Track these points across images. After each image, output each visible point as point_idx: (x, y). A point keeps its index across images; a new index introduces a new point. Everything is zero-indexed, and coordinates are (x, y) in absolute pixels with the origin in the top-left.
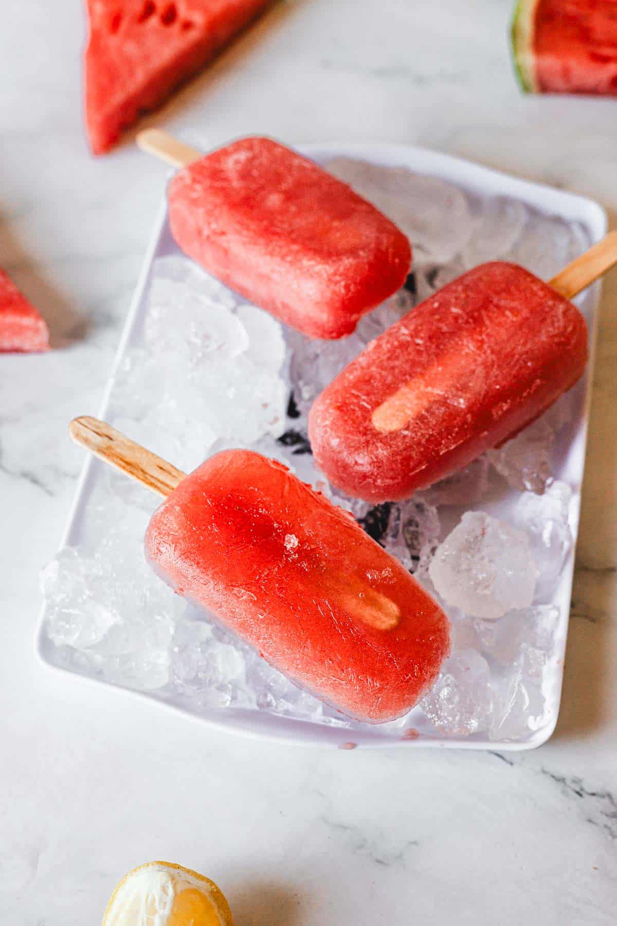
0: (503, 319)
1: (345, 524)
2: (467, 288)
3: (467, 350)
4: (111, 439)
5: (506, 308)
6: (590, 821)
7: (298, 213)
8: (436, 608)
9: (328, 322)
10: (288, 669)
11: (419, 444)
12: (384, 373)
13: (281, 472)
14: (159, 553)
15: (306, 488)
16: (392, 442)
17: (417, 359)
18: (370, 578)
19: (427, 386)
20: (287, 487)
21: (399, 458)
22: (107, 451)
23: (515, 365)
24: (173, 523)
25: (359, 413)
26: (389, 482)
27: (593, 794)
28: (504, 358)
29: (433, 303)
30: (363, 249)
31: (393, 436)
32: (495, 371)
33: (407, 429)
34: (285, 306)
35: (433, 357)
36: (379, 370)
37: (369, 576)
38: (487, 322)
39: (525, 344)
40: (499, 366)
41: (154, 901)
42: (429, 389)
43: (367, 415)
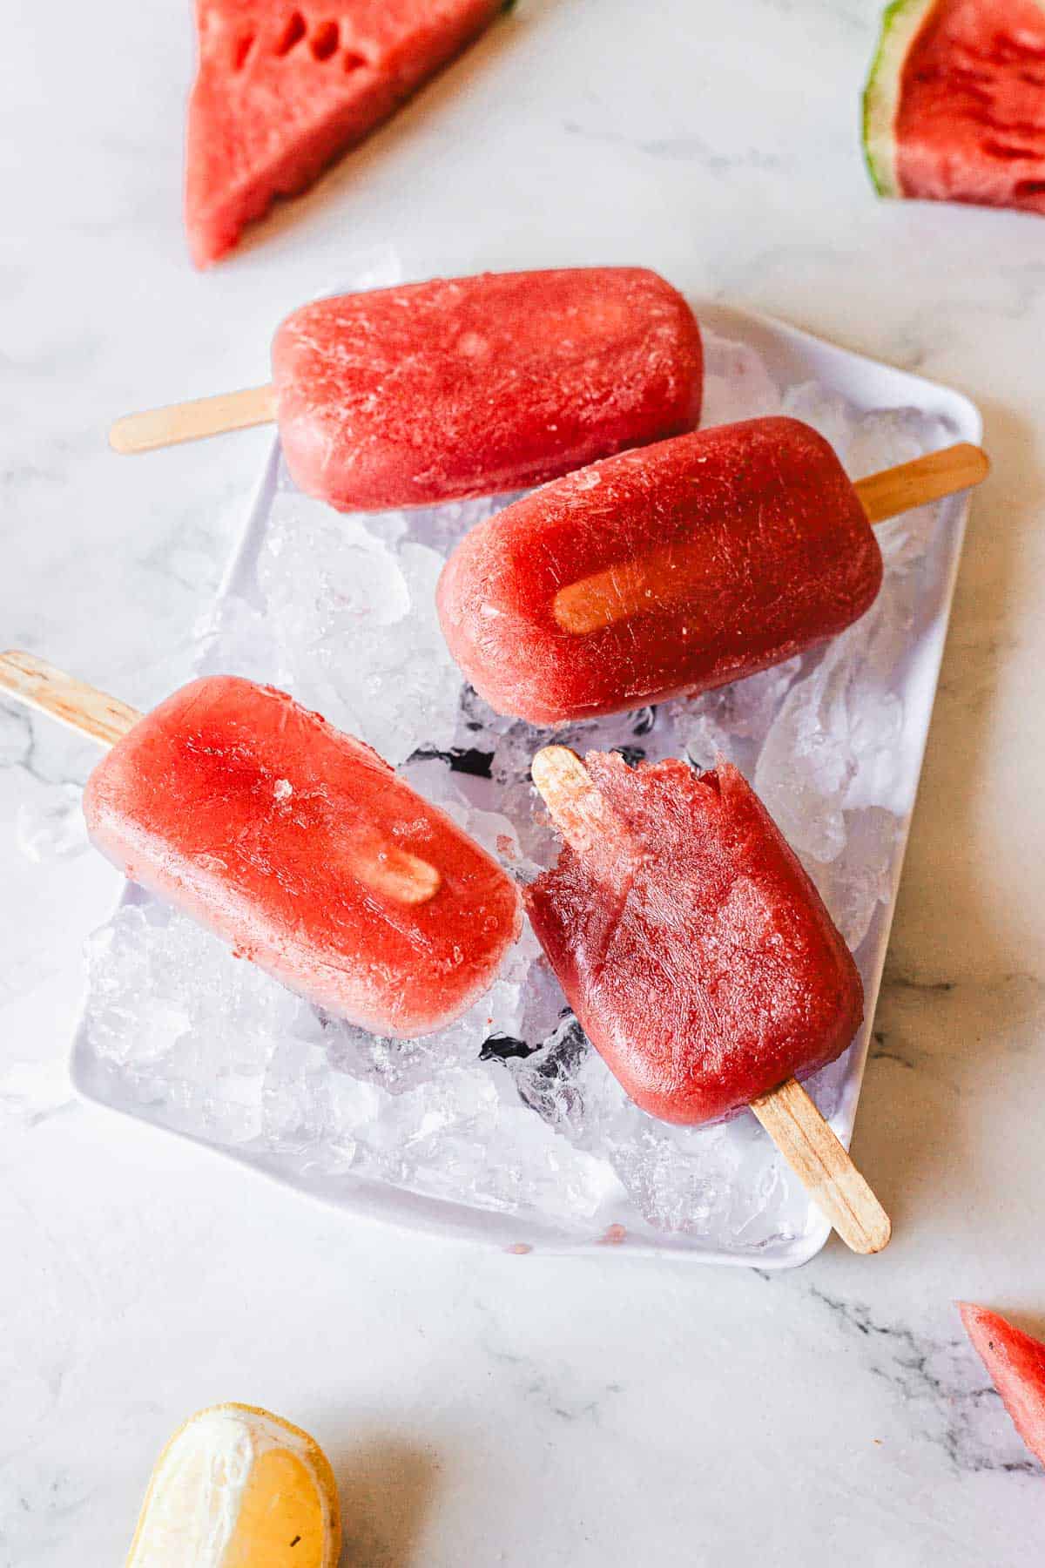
6: (876, 1370)
27: (884, 1331)
41: (223, 1464)
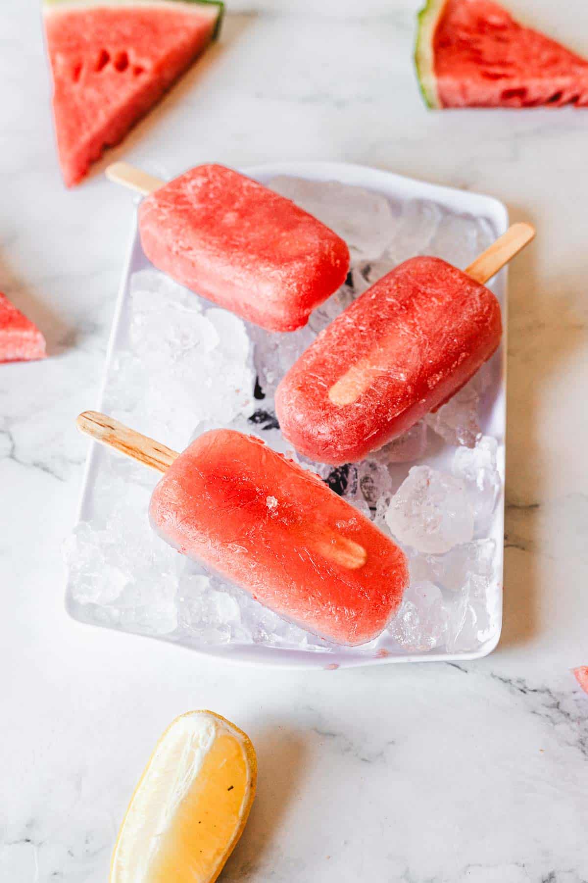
0: (430, 305)
1: (315, 485)
2: (398, 281)
3: (403, 333)
4: (113, 429)
5: (432, 295)
6: (534, 712)
7: (252, 228)
8: (396, 548)
9: (285, 318)
10: (278, 607)
11: (370, 413)
12: (335, 356)
13: (258, 446)
14: (163, 520)
15: (279, 456)
16: (347, 414)
17: (362, 343)
18: (339, 527)
19: (372, 365)
20: (264, 457)
21: (354, 426)
22: (111, 439)
23: (444, 342)
24: (173, 494)
25: (317, 392)
26: (348, 447)
27: (535, 691)
28: (434, 337)
29: (371, 296)
30: (309, 254)
31: (348, 408)
32: (427, 348)
33: (359, 402)
34: (247, 306)
35: (374, 340)
36: (331, 355)
37: (338, 525)
38: (418, 308)
39: (450, 325)
40: (431, 344)
41: (198, 738)
42: (374, 367)
43: (324, 392)
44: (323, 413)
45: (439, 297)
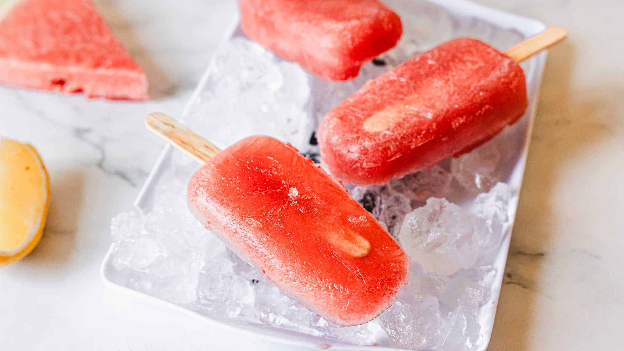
0: (464, 67)
1: (335, 187)
3: (436, 85)
4: (174, 127)
5: (467, 61)
9: (338, 66)
10: (281, 280)
11: (396, 140)
12: (376, 98)
13: (293, 152)
15: (309, 162)
16: (375, 138)
17: (400, 90)
19: (405, 105)
21: (380, 149)
22: (170, 135)
23: (470, 94)
24: (208, 174)
25: (354, 121)
26: (371, 165)
28: (463, 89)
29: (415, 57)
31: (377, 134)
32: (456, 96)
33: (388, 130)
35: (411, 89)
36: (372, 96)
37: (349, 220)
38: (454, 69)
39: (478, 82)
40: (459, 94)
42: (407, 107)
43: (360, 121)
44: (355, 136)
45: (473, 63)
